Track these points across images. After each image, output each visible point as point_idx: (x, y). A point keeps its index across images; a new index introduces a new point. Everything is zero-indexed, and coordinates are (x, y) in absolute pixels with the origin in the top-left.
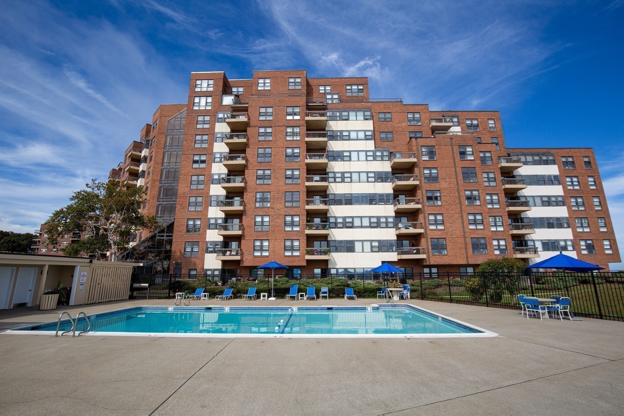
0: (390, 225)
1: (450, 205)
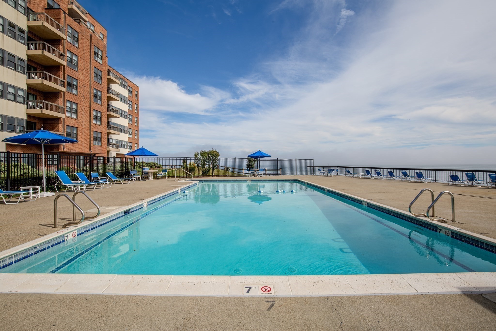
0: (19, 99)
1: (84, 97)
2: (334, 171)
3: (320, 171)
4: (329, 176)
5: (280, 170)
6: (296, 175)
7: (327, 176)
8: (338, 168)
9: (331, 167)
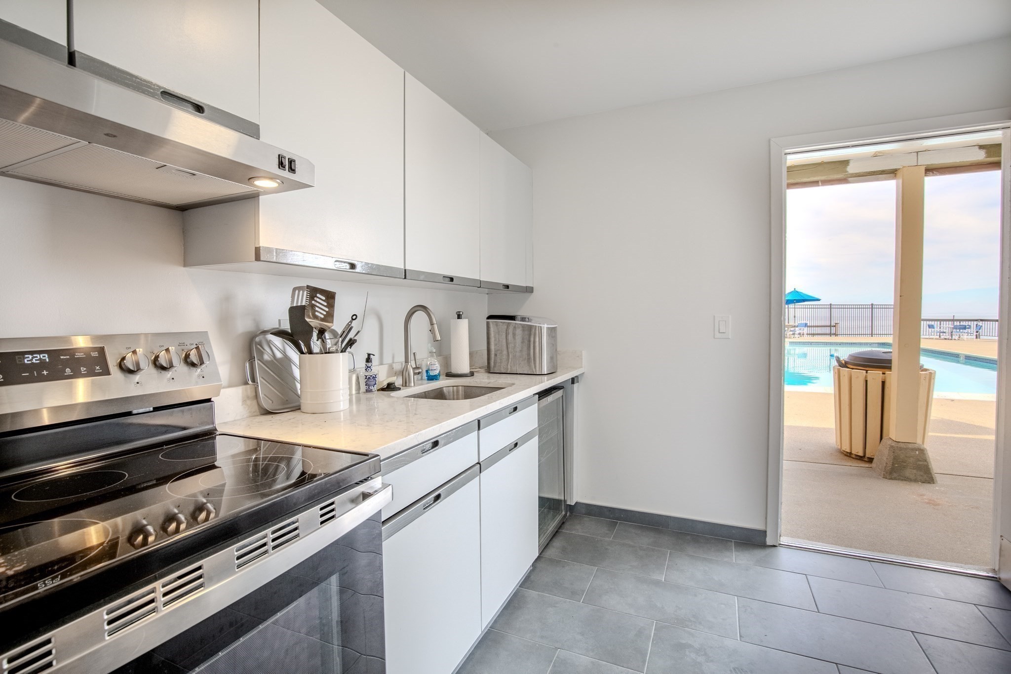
2: (968, 328)
3: (933, 328)
4: (955, 339)
5: (835, 326)
6: (872, 336)
7: (952, 339)
8: (980, 323)
9: (960, 321)
